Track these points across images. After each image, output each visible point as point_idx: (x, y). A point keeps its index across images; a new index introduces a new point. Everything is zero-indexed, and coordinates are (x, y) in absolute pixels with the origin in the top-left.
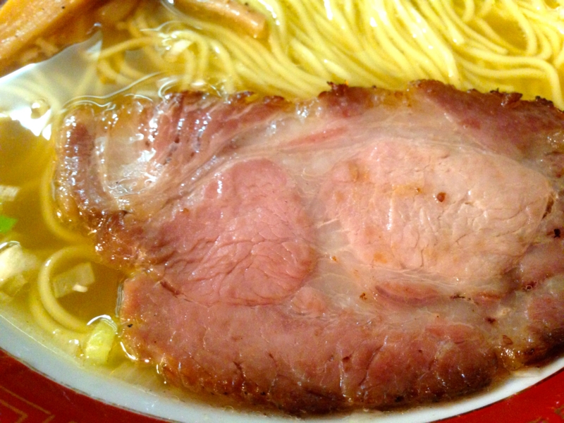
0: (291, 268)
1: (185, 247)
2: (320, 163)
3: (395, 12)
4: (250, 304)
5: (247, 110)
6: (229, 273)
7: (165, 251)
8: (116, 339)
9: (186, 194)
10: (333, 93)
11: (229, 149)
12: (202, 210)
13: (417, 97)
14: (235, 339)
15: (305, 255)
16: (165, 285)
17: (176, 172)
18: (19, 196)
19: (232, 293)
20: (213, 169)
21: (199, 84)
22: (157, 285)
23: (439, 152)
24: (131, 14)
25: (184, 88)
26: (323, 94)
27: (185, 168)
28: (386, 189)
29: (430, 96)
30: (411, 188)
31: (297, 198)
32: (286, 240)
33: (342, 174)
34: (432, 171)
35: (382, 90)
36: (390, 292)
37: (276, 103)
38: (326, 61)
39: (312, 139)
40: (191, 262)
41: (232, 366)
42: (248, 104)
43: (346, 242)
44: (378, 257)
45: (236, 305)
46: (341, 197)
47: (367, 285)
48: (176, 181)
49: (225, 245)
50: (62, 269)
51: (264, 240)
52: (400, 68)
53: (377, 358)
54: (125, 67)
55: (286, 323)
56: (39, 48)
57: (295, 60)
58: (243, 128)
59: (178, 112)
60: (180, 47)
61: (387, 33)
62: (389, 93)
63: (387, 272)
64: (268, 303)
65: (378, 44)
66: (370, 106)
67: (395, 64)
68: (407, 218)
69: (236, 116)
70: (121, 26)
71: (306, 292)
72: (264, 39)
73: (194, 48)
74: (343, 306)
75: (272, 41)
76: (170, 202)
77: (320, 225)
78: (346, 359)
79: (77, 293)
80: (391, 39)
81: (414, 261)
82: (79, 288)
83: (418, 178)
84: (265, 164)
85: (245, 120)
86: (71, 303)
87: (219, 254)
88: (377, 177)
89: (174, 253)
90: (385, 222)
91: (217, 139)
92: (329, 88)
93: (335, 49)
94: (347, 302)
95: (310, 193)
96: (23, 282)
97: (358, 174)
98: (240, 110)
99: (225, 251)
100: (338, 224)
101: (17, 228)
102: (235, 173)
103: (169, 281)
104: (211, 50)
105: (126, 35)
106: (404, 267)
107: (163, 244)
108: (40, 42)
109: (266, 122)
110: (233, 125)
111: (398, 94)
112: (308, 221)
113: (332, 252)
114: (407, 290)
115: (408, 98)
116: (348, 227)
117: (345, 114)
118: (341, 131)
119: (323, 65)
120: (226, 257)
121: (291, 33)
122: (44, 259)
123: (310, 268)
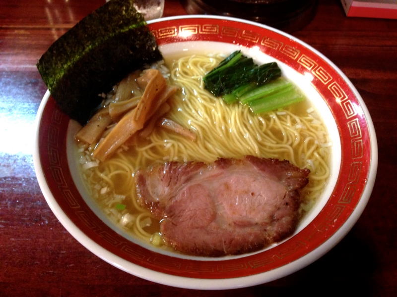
0: (208, 217)
1: (177, 212)
2: (216, 184)
3: (239, 130)
4: (197, 228)
5: (192, 167)
6: (190, 219)
7: (172, 214)
8: (161, 239)
9: (176, 196)
10: (219, 161)
11: (188, 180)
12: (181, 201)
13: (246, 161)
14: (194, 237)
15: (212, 213)
16: (173, 223)
17: (172, 189)
18: (126, 198)
19: (192, 225)
20: (183, 188)
21: (176, 159)
22: (171, 223)
23: (252, 180)
24: (150, 134)
25: (171, 160)
26: (216, 161)
27: (175, 187)
28: (236, 192)
29: (250, 161)
30: (243, 191)
31: (209, 196)
32: (206, 209)
33: (223, 188)
34: (250, 186)
35: (235, 159)
36: (237, 223)
37: (200, 165)
38: (216, 149)
39: (213, 176)
40: (179, 217)
41: (194, 245)
42: (192, 165)
43: (225, 209)
44: (234, 213)
45: (193, 228)
46: (223, 195)
47: (230, 221)
48: (172, 192)
49: (188, 211)
50: (142, 219)
51: (200, 209)
53: (233, 241)
54: (150, 152)
55: (208, 233)
56: (123, 148)
57: (206, 148)
58: (191, 174)
59: (170, 168)
60: (169, 145)
61: (236, 137)
62: (237, 160)
63: (236, 217)
64: (202, 228)
65: (234, 141)
66: (231, 165)
67: (239, 148)
68: (242, 201)
69: (188, 169)
70: (148, 138)
71: (213, 224)
72: (196, 142)
73: (173, 146)
74: (224, 227)
75: (199, 142)
76: (171, 199)
77: (216, 204)
78: (225, 242)
79: (147, 226)
80: (238, 140)
81: (244, 214)
82: (148, 225)
83: (246, 188)
84: (199, 185)
85: (192, 171)
86: (146, 229)
87: (187, 214)
88: (233, 188)
89: (174, 214)
90: (236, 202)
91: (183, 178)
92: (218, 159)
93: (219, 144)
94: (225, 226)
95: (213, 194)
96: (132, 224)
97: (227, 187)
98: (190, 167)
99: (189, 213)
100: (222, 204)
101: (126, 208)
102: (190, 189)
103: (173, 221)
104: (178, 146)
105: (150, 142)
106: (241, 216)
107: (171, 211)
108: (123, 146)
109: (199, 171)
110: (188, 173)
111: (240, 161)
112: (213, 203)
113: (220, 212)
114: (242, 222)
115: (243, 162)
116: (224, 204)
117: (223, 168)
118: (222, 173)
119: (216, 150)
120: (189, 215)
121: (204, 138)
122: (136, 217)
123: (214, 217)
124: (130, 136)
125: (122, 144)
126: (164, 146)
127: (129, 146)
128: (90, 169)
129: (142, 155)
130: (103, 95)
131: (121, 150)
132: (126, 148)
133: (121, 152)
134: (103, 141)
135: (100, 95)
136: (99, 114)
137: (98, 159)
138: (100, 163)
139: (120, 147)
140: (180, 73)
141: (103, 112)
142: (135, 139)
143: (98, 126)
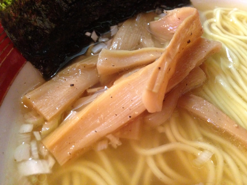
56: (109, 141)
60: (205, 157)
108: (110, 137)
125: (108, 134)
130: (94, 36)
132: (116, 142)
133: (104, 150)
135: (88, 34)
136: (78, 64)
138: (56, 167)
141: (87, 62)
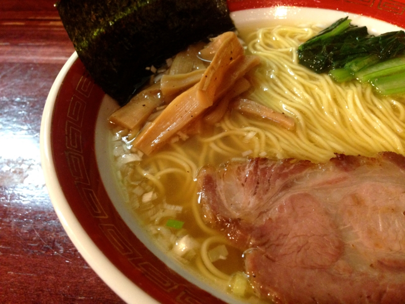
0: (331, 249)
1: (273, 238)
2: (336, 195)
3: (363, 116)
4: (312, 268)
5: (292, 167)
6: (299, 251)
7: (264, 240)
8: (248, 284)
9: (268, 210)
10: (337, 159)
11: (286, 187)
12: (279, 219)
13: (383, 161)
14: (309, 285)
15: (337, 244)
16: (267, 257)
17: (260, 199)
18: (183, 210)
19: (302, 262)
20: (280, 198)
21: (263, 154)
22: (263, 256)
23: (401, 190)
24: (222, 120)
25: (255, 156)
26: (332, 159)
27: (265, 197)
28: (375, 209)
29: (391, 161)
30: (388, 209)
31: (327, 213)
32: (325, 235)
33: (348, 201)
34: (398, 199)
35: (364, 157)
36: (386, 263)
37: (306, 164)
38: (328, 142)
39: (330, 183)
40: (278, 245)
41: (310, 299)
42: (292, 164)
43: (358, 237)
44: (377, 245)
45: (305, 268)
46: (351, 214)
47: (373, 260)
48: (262, 204)
49: (293, 237)
50: (212, 247)
51: (314, 235)
52: (370, 145)
54: (221, 145)
55: (334, 279)
56: (179, 136)
57: (311, 141)
58: (291, 177)
59: (256, 168)
60: (251, 135)
61: (360, 127)
62: (368, 158)
63: (382, 253)
64: (322, 268)
65: (356, 133)
66: (359, 165)
67: (367, 143)
68: (389, 224)
69: (286, 170)
70: (218, 125)
71: (341, 263)
72: (294, 131)
73: (258, 135)
74: (361, 270)
75: (299, 132)
76: (261, 214)
77: (342, 228)
78: (369, 297)
79: (221, 260)
80: (363, 131)
81: (396, 247)
82: (222, 257)
83: (391, 203)
84: (306, 195)
85: (292, 172)
86: (218, 264)
87: (292, 241)
88: (369, 201)
89: (268, 240)
90: (378, 227)
91: (279, 183)
92: (335, 156)
93: (333, 135)
94: (364, 269)
95: (333, 211)
96: (194, 254)
97: (358, 201)
98: (288, 168)
99: (295, 240)
100: (351, 228)
101: (184, 227)
102: (292, 199)
103: (268, 253)
104: (266, 136)
105: (221, 130)
106: (391, 250)
107: (262, 236)
108: (180, 134)
109: (304, 173)
110: (286, 175)
111: (373, 159)
112: (335, 225)
113: (351, 242)
114: (395, 262)
115: (379, 162)
116: (357, 229)
117: (346, 169)
118: (345, 178)
119: (328, 144)
120: (295, 243)
121: (306, 126)
122: (201, 243)
123: (340, 250)
124: (191, 118)
125: (178, 131)
126: (244, 137)
127: (188, 135)
128: (128, 164)
129: (209, 148)
130: (153, 69)
131: (176, 139)
132: (184, 137)
133: (176, 143)
134: (150, 126)
135: (148, 68)
136: (145, 91)
137: (141, 151)
138: (144, 157)
139: (175, 135)
140: (261, 46)
141: (152, 89)
142: (199, 125)
143: (144, 105)
